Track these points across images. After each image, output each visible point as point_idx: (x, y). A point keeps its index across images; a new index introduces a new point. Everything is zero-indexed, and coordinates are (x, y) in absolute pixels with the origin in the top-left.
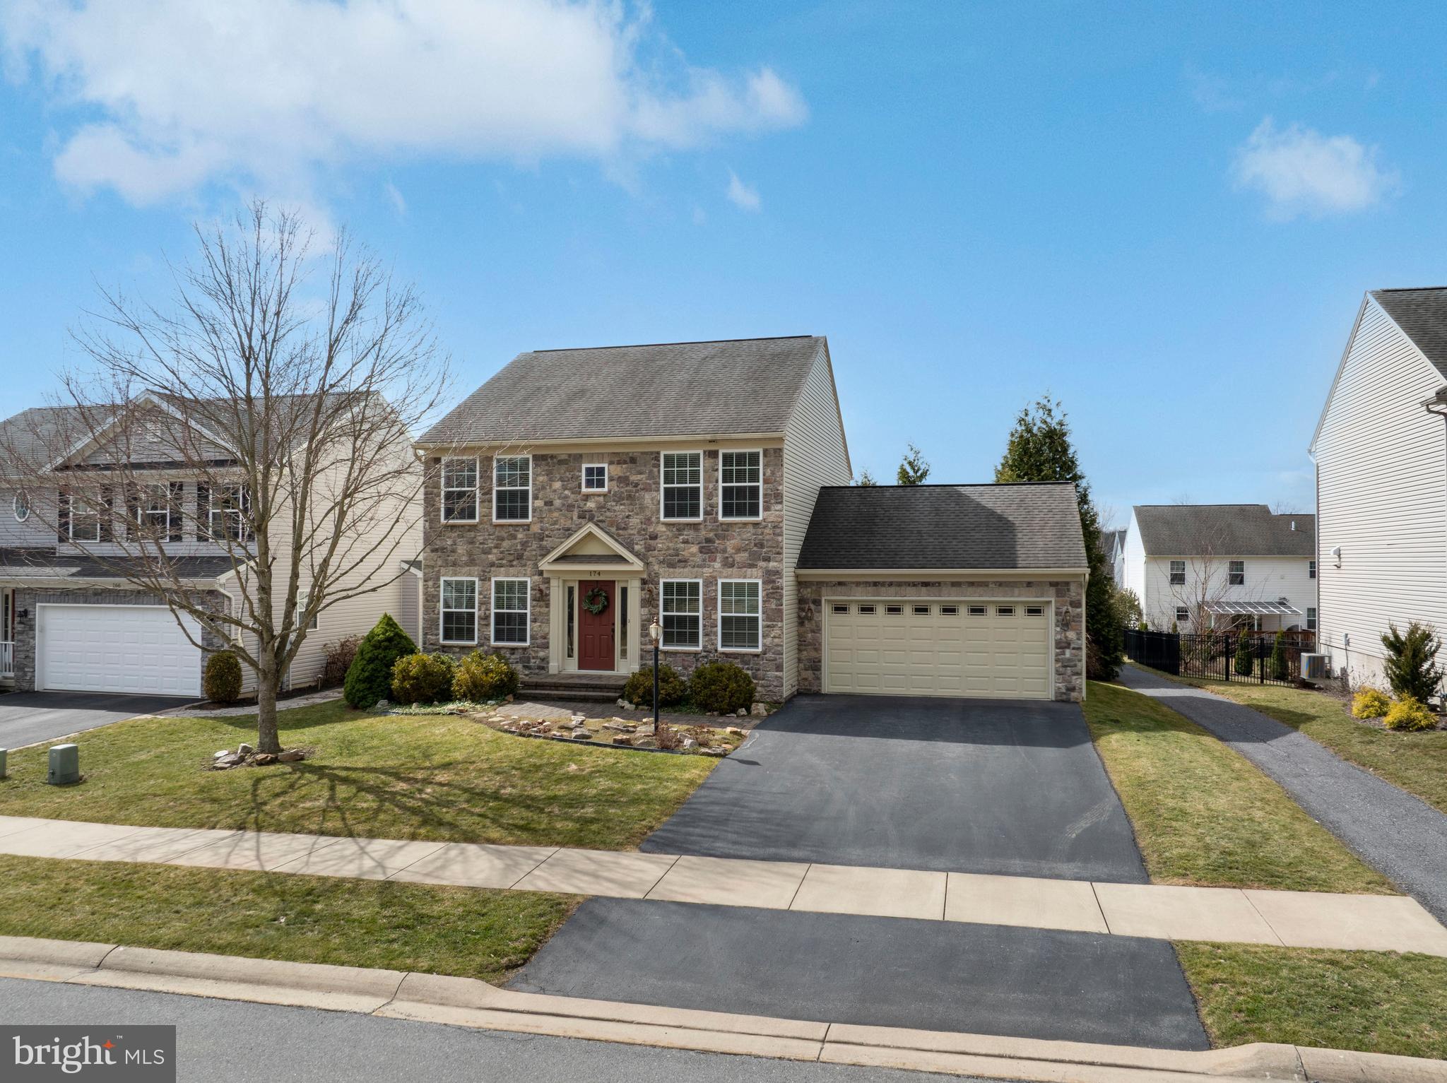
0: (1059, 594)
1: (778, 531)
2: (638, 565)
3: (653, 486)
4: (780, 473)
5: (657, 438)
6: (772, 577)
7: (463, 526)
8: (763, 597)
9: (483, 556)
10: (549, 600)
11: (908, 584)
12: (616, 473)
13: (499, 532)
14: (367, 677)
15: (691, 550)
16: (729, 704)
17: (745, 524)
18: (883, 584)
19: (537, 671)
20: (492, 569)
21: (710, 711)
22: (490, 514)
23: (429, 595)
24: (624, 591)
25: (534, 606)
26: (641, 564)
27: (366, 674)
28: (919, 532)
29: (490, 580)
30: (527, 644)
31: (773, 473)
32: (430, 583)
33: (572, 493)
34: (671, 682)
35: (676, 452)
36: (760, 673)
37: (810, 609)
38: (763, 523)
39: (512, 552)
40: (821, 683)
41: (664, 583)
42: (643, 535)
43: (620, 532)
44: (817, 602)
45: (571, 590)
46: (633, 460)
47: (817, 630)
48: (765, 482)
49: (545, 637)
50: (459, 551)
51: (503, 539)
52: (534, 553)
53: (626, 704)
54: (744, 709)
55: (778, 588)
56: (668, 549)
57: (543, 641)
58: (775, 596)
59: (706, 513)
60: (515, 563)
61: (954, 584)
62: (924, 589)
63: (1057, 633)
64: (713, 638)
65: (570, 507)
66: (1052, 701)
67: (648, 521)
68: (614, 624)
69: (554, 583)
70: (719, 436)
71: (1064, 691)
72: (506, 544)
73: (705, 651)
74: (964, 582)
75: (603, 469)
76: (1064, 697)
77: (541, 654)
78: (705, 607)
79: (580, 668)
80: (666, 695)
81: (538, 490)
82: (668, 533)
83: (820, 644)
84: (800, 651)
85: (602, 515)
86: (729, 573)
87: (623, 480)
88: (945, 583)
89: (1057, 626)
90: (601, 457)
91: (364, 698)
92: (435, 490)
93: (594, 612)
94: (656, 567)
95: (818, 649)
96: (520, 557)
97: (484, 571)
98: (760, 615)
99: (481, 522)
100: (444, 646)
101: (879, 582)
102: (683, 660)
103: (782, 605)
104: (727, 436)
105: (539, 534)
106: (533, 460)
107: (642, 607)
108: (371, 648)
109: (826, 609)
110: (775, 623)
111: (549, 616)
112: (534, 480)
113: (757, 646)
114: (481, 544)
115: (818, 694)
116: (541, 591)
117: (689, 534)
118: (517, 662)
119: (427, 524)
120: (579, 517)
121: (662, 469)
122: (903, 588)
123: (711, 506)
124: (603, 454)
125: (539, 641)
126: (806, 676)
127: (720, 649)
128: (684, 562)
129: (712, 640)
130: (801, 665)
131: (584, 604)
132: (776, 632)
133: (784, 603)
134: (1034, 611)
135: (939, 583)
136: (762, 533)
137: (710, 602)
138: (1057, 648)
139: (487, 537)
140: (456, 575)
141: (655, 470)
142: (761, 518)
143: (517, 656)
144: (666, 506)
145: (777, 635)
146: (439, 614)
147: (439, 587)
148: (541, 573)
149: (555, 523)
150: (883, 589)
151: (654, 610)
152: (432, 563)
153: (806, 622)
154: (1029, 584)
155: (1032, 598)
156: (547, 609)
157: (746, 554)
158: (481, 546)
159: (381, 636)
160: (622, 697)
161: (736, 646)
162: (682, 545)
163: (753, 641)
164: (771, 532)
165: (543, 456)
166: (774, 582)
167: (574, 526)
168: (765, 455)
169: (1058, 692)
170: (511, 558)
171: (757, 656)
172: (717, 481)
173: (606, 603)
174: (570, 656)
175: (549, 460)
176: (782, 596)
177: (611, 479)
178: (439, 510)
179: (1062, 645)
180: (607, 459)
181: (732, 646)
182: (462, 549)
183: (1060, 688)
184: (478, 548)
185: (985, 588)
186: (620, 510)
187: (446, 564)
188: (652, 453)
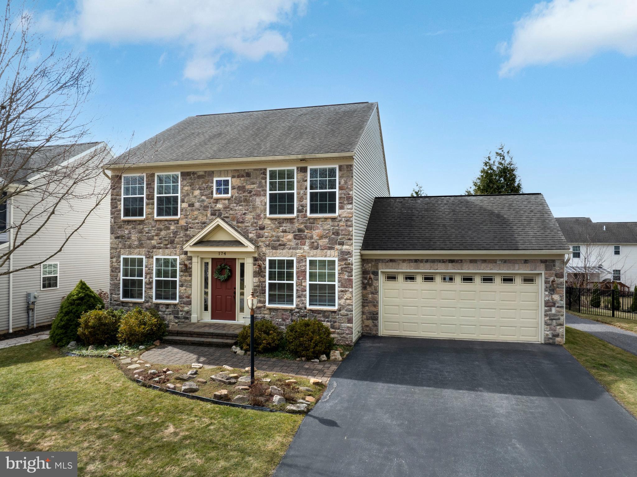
0: (547, 268)
1: (349, 223)
2: (251, 248)
3: (262, 193)
4: (351, 182)
5: (264, 158)
6: (344, 256)
7: (135, 221)
8: (339, 271)
9: (148, 241)
10: (191, 272)
11: (439, 261)
12: (236, 184)
13: (159, 225)
14: (64, 325)
15: (288, 237)
16: (314, 352)
17: (326, 219)
18: (421, 261)
19: (183, 320)
20: (154, 250)
21: (299, 357)
22: (152, 213)
23: (114, 268)
24: (242, 265)
25: (181, 276)
26: (253, 247)
27: (63, 323)
28: (444, 225)
29: (152, 257)
30: (177, 301)
31: (346, 182)
32: (114, 260)
33: (207, 198)
34: (271, 334)
35: (277, 169)
36: (337, 324)
37: (370, 278)
38: (339, 218)
39: (167, 239)
40: (378, 329)
41: (270, 260)
42: (255, 227)
43: (240, 224)
44: (376, 274)
45: (207, 264)
46: (248, 175)
47: (376, 292)
48: (341, 188)
49: (189, 297)
50: (133, 238)
51: (161, 230)
52: (181, 239)
53: (238, 350)
54: (324, 356)
55: (349, 264)
56: (272, 236)
57: (188, 300)
58: (347, 269)
59: (299, 211)
60: (169, 246)
61: (472, 261)
62: (450, 264)
63: (546, 296)
64: (303, 299)
65: (205, 208)
66: (542, 344)
67: (258, 217)
68: (235, 288)
69: (194, 260)
70: (307, 156)
71: (551, 336)
72: (163, 233)
73: (298, 308)
74: (479, 260)
75: (228, 181)
76: (551, 341)
77: (186, 309)
78: (298, 277)
79: (212, 319)
80: (267, 344)
81: (185, 196)
82: (272, 225)
83: (377, 302)
84: (363, 306)
85: (227, 213)
86: (315, 253)
87: (241, 189)
88: (466, 260)
89: (546, 291)
90: (226, 173)
91: (60, 340)
92: (118, 197)
93: (222, 280)
94: (264, 249)
95: (376, 305)
96: (172, 242)
97: (149, 252)
98: (336, 283)
99: (147, 218)
100: (123, 302)
101: (418, 260)
102: (283, 314)
103: (352, 276)
104: (313, 156)
105: (185, 226)
106: (181, 176)
107: (254, 277)
108: (67, 305)
109: (381, 278)
110: (347, 289)
111: (191, 282)
112: (182, 189)
113: (334, 305)
114: (147, 233)
115: (375, 337)
116: (186, 265)
117: (286, 226)
118: (170, 314)
119: (113, 220)
120: (212, 215)
121: (268, 181)
122: (436, 264)
123: (302, 206)
124: (227, 171)
125: (185, 300)
126: (367, 324)
127: (308, 307)
128: (283, 245)
129: (302, 300)
130: (365, 316)
131: (215, 275)
132: (348, 295)
133: (354, 274)
134: (528, 280)
135: (461, 261)
136: (338, 225)
137: (302, 273)
138: (546, 306)
139: (151, 228)
140: (130, 254)
141: (263, 181)
142: (337, 214)
143: (170, 310)
144: (271, 206)
145: (349, 298)
146: (119, 280)
147: (120, 262)
148: (186, 253)
149: (196, 219)
150: (422, 264)
151: (262, 279)
152: (116, 246)
153: (368, 287)
154: (526, 261)
155: (526, 270)
156: (190, 278)
157: (327, 240)
158: (147, 235)
159: (75, 296)
160: (236, 344)
161: (319, 305)
162: (282, 234)
163: (332, 302)
164: (344, 224)
165: (188, 173)
166: (346, 259)
167: (208, 221)
168: (340, 170)
169: (547, 337)
170: (166, 242)
171: (334, 312)
172: (306, 189)
173: (229, 274)
174: (206, 309)
175: (192, 175)
176: (352, 270)
177: (233, 188)
178: (120, 210)
179: (549, 304)
180: (230, 174)
181: (316, 305)
182: (134, 237)
183: (547, 335)
184: (145, 236)
185: (494, 264)
186: (239, 209)
187: (124, 247)
188: (261, 169)
